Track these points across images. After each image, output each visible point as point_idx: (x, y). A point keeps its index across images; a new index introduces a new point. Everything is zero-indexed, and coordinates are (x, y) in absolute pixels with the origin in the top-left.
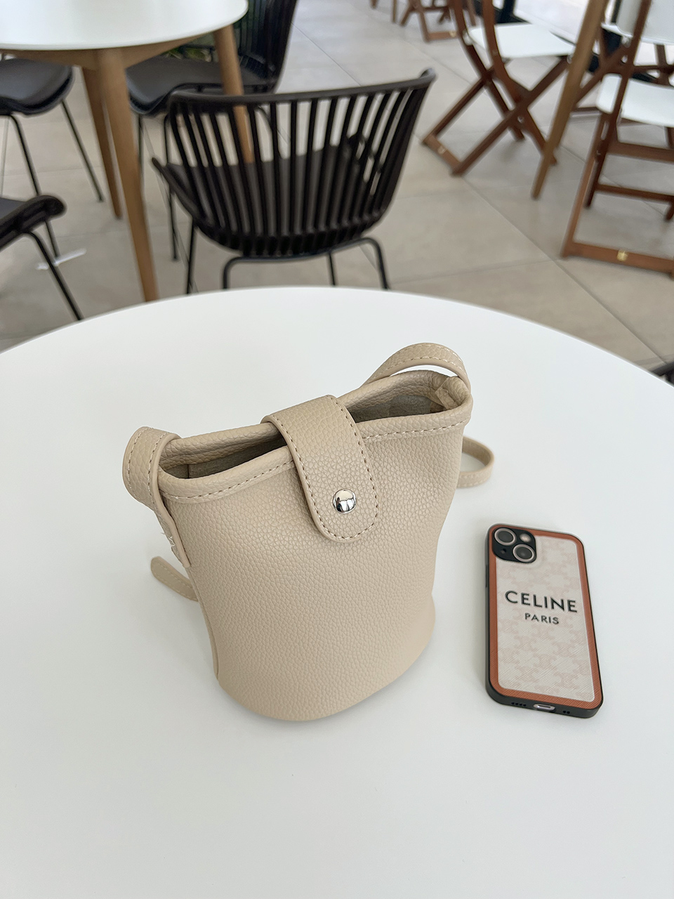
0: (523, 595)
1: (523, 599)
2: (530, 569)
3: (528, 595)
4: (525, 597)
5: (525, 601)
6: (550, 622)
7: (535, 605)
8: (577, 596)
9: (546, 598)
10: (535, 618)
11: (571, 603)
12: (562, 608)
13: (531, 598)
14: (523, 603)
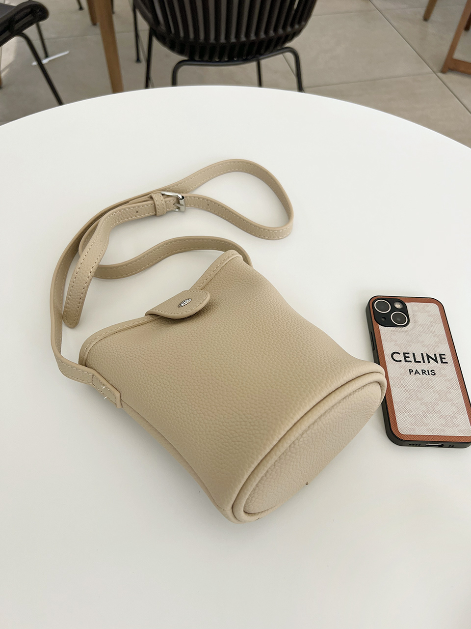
0: (404, 354)
1: (405, 357)
2: (407, 331)
3: (408, 353)
4: (407, 355)
5: (407, 359)
7: (415, 361)
8: (445, 349)
9: (422, 354)
10: (417, 372)
11: (443, 356)
12: (436, 361)
13: (411, 355)
14: (406, 361)
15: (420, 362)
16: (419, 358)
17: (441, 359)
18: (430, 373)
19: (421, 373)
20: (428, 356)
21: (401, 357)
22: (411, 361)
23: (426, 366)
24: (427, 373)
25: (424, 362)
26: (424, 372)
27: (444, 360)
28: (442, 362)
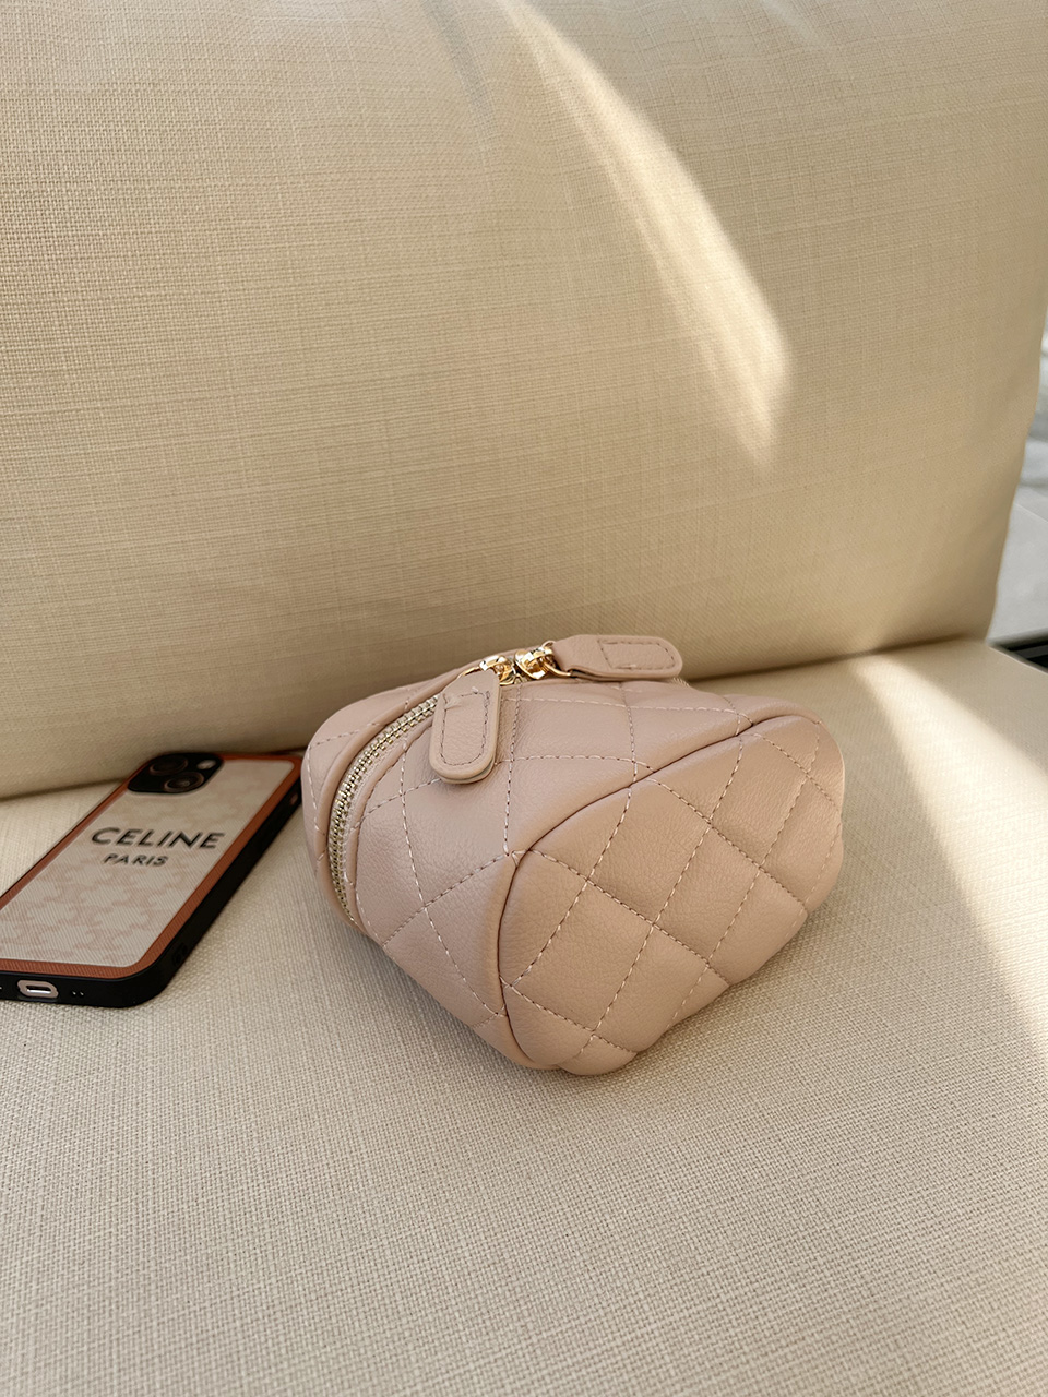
0: (129, 832)
2: (178, 801)
3: (138, 831)
4: (132, 834)
5: (126, 840)
6: (148, 863)
7: (142, 843)
8: (234, 828)
9: (169, 834)
10: (125, 860)
11: (214, 838)
12: (189, 844)
13: (139, 838)
14: (120, 841)
15: (149, 844)
16: (155, 839)
17: (209, 838)
18: (155, 860)
19: (132, 861)
20: (181, 836)
21: (115, 837)
22: (128, 843)
23: (154, 852)
24: (146, 861)
25: (160, 844)
26: (138, 860)
27: (208, 844)
28: (203, 845)
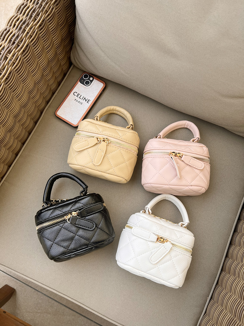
0: (78, 94)
1: (78, 95)
2: (86, 88)
4: (79, 95)
5: (78, 96)
8: (92, 99)
9: (83, 97)
10: (77, 101)
11: (89, 101)
12: (86, 101)
13: (80, 96)
14: (77, 96)
16: (81, 97)
17: (88, 101)
19: (78, 102)
20: (85, 98)
21: (76, 94)
23: (81, 101)
24: (80, 103)
25: (82, 99)
27: (88, 102)
28: (87, 102)
